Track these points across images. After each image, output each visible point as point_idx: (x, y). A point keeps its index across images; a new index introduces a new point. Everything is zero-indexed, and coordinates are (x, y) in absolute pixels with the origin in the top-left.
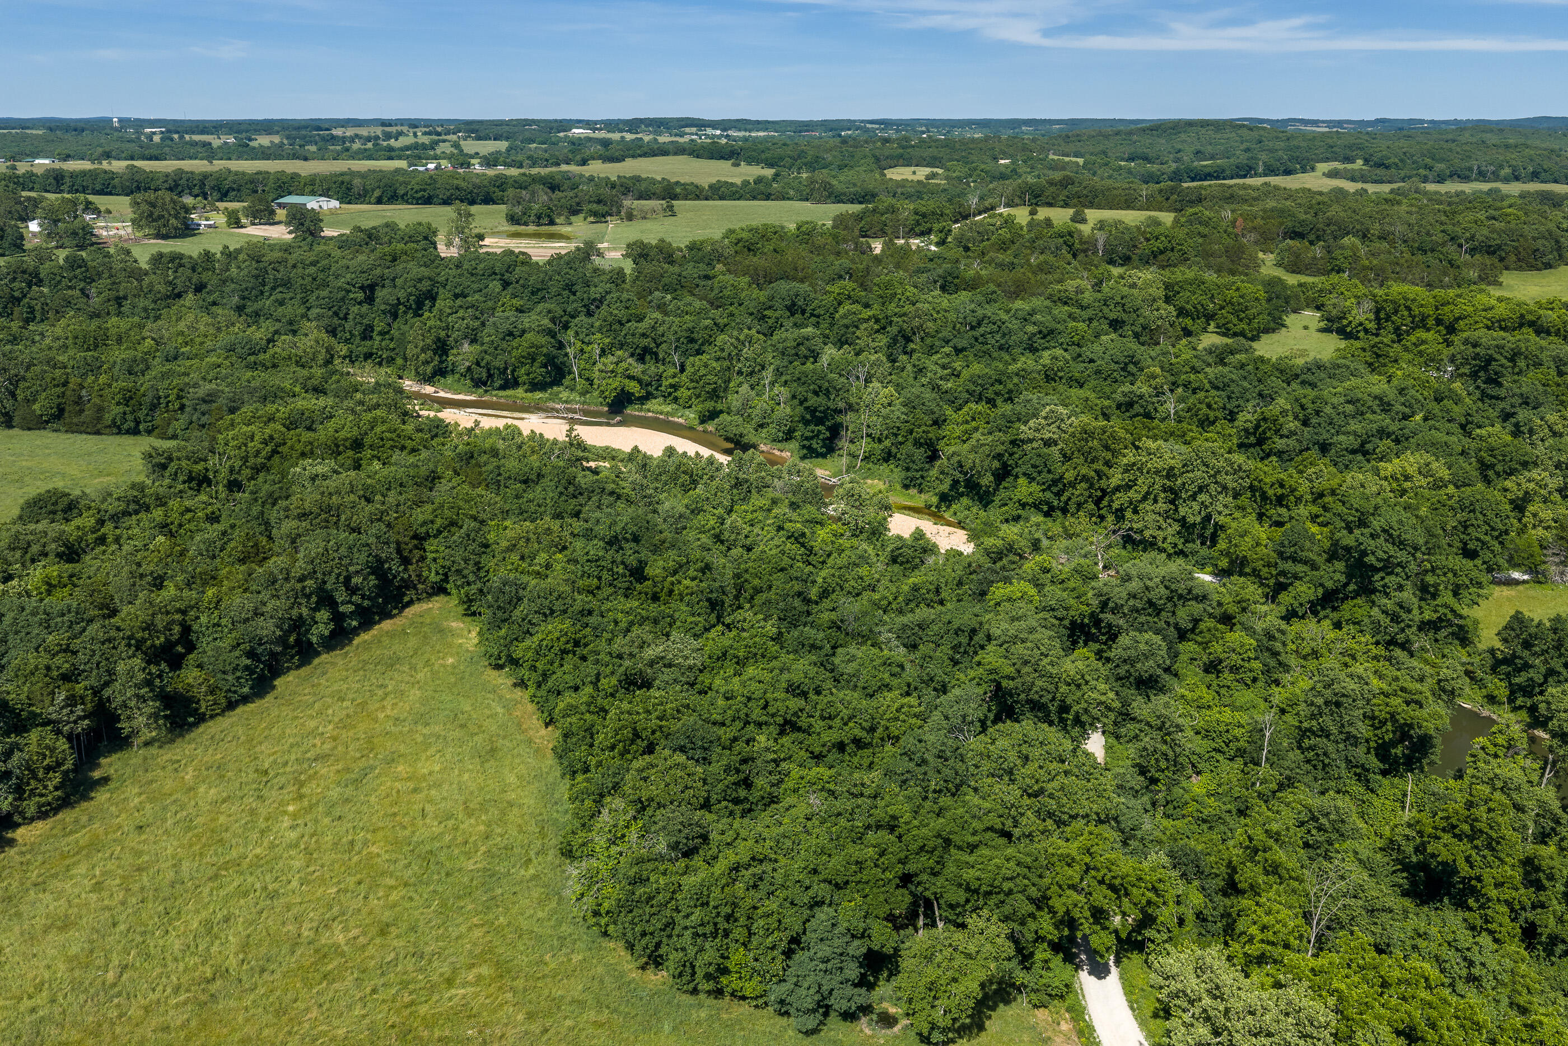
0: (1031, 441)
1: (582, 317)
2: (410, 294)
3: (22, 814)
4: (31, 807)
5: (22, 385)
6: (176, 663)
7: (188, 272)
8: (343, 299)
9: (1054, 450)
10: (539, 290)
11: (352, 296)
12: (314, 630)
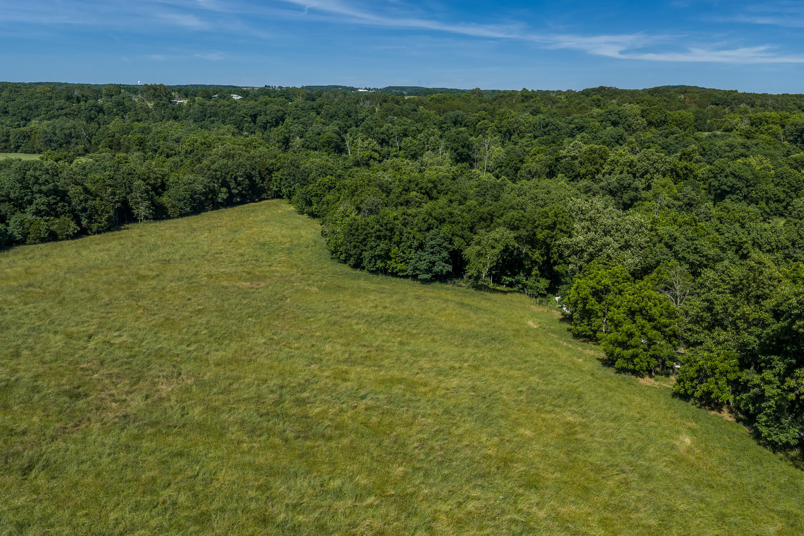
0: (565, 157)
1: (354, 128)
2: (273, 118)
3: (91, 229)
4: (95, 227)
5: (94, 137)
6: (160, 195)
7: (171, 111)
8: (241, 121)
9: (576, 162)
10: (334, 116)
11: (245, 119)
12: (220, 196)
